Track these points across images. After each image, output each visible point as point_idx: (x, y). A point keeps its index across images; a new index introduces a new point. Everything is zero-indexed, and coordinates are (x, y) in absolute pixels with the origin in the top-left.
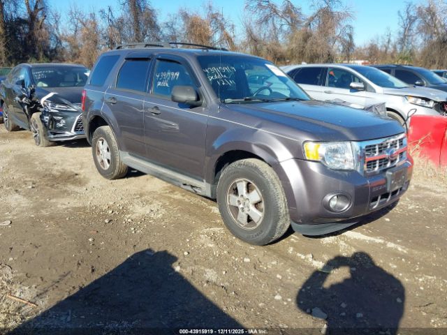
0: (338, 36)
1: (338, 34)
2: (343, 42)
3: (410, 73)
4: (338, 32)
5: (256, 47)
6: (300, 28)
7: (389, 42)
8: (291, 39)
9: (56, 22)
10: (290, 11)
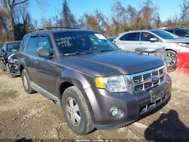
0: (153, 18)
1: (153, 17)
2: (155, 20)
3: (183, 31)
4: (152, 16)
5: (117, 26)
6: (136, 16)
7: (176, 18)
8: (132, 21)
9: (36, 24)
10: (130, 9)
